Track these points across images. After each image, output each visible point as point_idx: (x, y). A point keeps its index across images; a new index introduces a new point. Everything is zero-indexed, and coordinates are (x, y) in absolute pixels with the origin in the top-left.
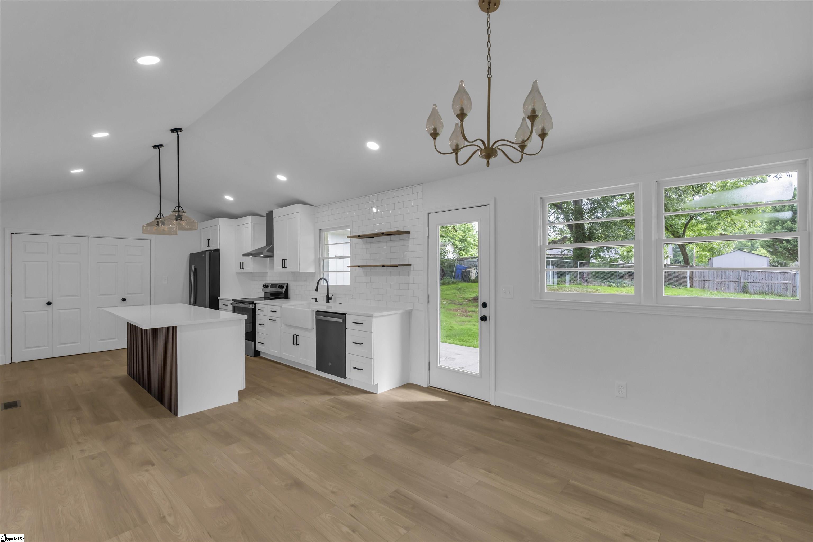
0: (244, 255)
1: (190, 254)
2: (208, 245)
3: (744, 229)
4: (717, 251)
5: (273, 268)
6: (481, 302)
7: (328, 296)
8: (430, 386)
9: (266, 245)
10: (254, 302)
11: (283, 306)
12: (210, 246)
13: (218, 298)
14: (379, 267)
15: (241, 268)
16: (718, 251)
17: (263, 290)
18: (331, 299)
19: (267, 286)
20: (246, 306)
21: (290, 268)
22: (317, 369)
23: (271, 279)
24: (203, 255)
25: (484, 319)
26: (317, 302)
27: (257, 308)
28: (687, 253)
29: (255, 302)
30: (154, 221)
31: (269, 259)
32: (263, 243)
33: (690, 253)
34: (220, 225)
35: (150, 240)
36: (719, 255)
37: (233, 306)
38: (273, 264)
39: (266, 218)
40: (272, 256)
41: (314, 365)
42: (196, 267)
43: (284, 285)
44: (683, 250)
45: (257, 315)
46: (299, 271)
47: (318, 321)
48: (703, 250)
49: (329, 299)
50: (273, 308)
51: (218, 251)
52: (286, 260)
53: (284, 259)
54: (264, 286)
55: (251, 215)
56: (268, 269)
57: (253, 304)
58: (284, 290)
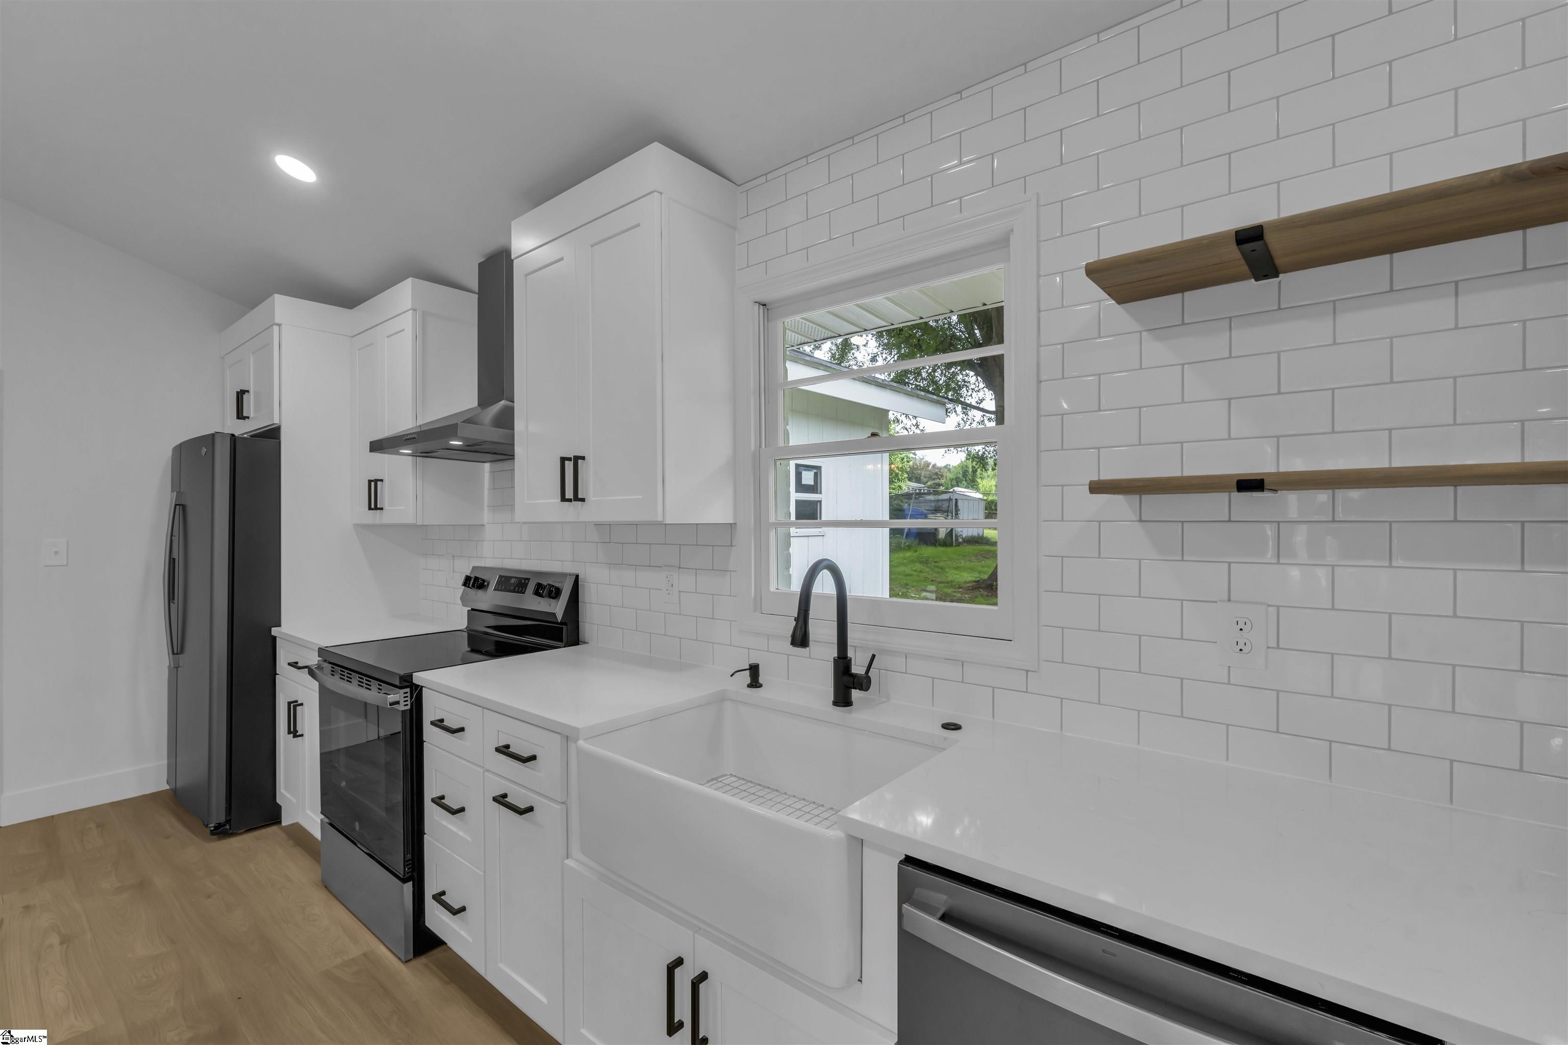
2: (240, 415)
5: (513, 503)
7: (842, 664)
10: (412, 673)
11: (579, 743)
12: (246, 418)
13: (271, 635)
15: (373, 506)
17: (464, 600)
19: (484, 581)
20: (370, 694)
21: (602, 501)
27: (429, 714)
29: (420, 678)
31: (491, 468)
34: (283, 327)
37: (318, 683)
39: (477, 296)
40: (506, 453)
42: (183, 502)
43: (563, 582)
45: (425, 745)
46: (660, 519)
51: (272, 434)
52: (583, 458)
53: (569, 459)
54: (467, 582)
55: (410, 278)
56: (486, 508)
57: (408, 690)
58: (558, 608)
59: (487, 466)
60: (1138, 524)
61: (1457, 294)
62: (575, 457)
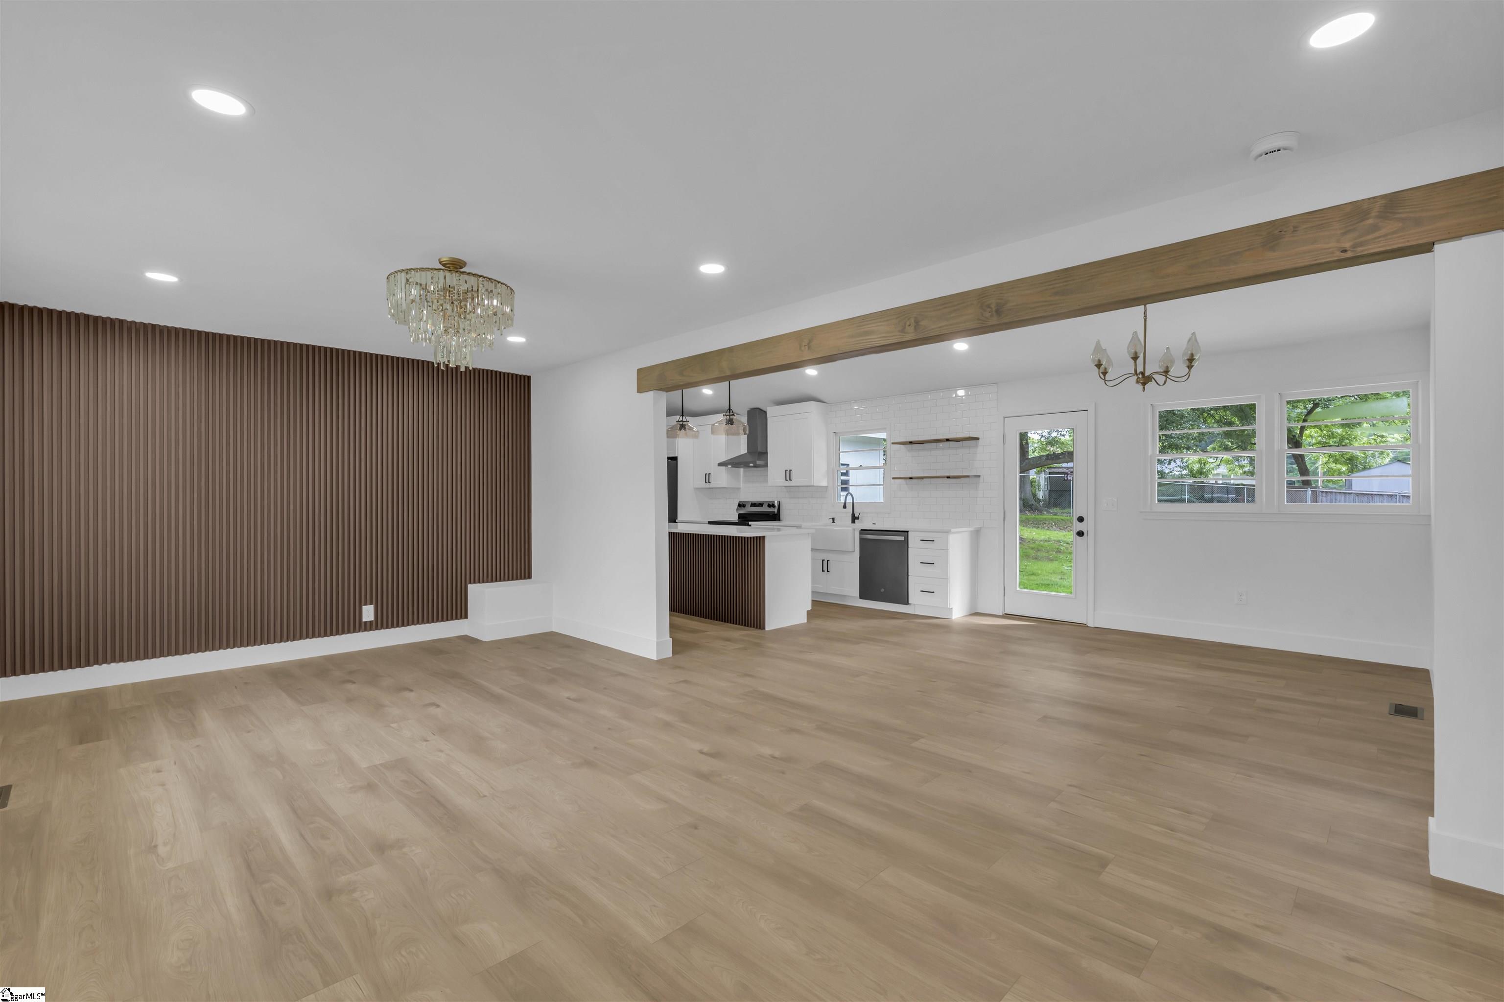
0: (717, 464)
3: (1407, 425)
4: (1361, 463)
5: (768, 481)
6: (1076, 516)
7: (853, 515)
8: (1005, 614)
9: (749, 453)
13: (676, 520)
14: (944, 479)
15: (706, 481)
16: (1364, 463)
17: (736, 510)
18: (858, 518)
19: (745, 504)
22: (861, 597)
23: (748, 497)
25: (1080, 534)
26: (836, 522)
28: (1306, 466)
31: (757, 470)
32: (741, 450)
33: (1311, 466)
36: (1365, 469)
38: (767, 475)
40: (765, 466)
41: (857, 593)
44: (1300, 462)
46: (809, 484)
47: (862, 541)
48: (1336, 461)
49: (855, 518)
51: (675, 459)
53: (787, 470)
54: (738, 505)
56: (741, 483)
58: (771, 510)
59: (742, 469)
62: (790, 470)
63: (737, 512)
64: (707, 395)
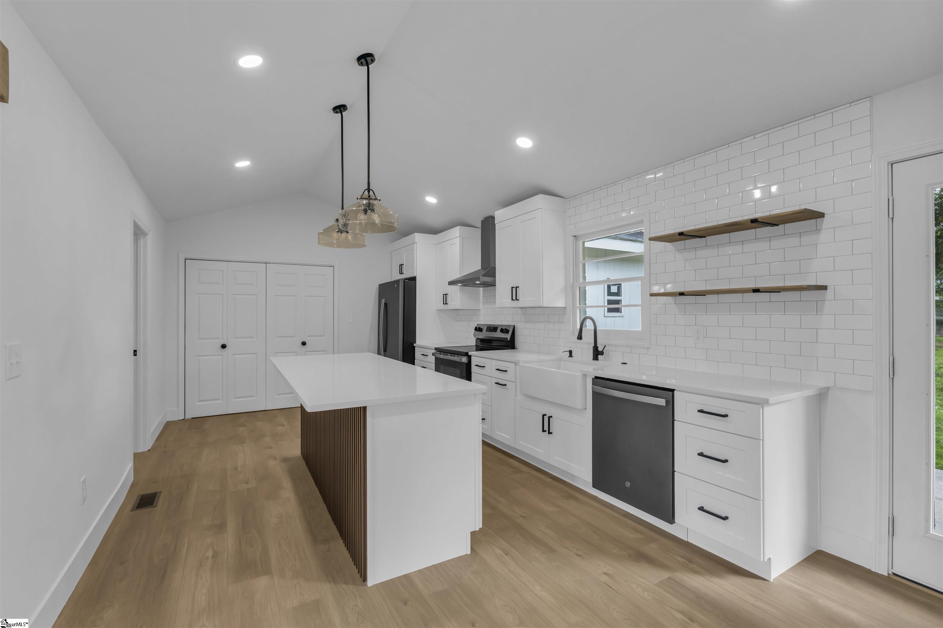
0: (451, 283)
1: (378, 284)
2: (401, 273)
5: (495, 301)
7: (595, 348)
8: (893, 574)
9: (481, 268)
10: (468, 353)
11: (520, 364)
12: (403, 273)
13: (413, 345)
15: (443, 303)
17: (474, 335)
18: (601, 353)
19: (482, 329)
20: (456, 358)
21: (525, 300)
22: (594, 486)
23: (485, 320)
24: (396, 285)
26: (573, 357)
27: (473, 363)
29: (470, 353)
30: (334, 225)
31: (483, 289)
32: (475, 265)
34: (418, 243)
35: (333, 267)
37: (435, 357)
38: (495, 295)
39: (480, 228)
40: (493, 285)
41: (589, 478)
42: (386, 302)
43: (510, 328)
45: (472, 374)
46: (541, 305)
47: (597, 397)
49: (597, 353)
50: (503, 366)
51: (414, 279)
52: (518, 287)
53: (514, 287)
54: (476, 329)
55: (459, 226)
56: (481, 303)
57: (467, 357)
58: (508, 336)
59: (481, 289)
60: (674, 305)
61: (743, 244)
62: (516, 287)
63: (475, 337)
64: (430, 203)
